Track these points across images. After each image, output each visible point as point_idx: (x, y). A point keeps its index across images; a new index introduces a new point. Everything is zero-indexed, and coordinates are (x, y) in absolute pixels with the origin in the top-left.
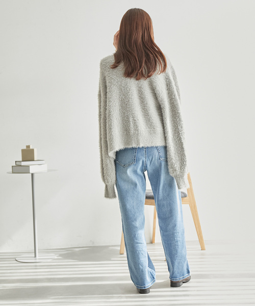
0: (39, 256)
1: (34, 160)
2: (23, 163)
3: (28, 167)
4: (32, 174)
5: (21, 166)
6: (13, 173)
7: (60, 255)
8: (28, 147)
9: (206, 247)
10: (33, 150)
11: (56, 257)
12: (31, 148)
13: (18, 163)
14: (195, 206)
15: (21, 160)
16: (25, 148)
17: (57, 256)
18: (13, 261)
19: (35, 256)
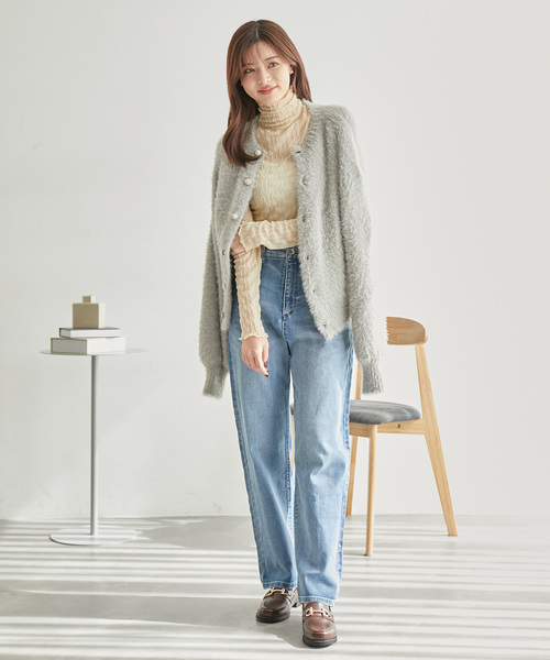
0: (99, 534)
1: (97, 328)
2: (75, 334)
3: (84, 341)
4: (94, 358)
5: (69, 338)
6: (53, 352)
7: (146, 533)
8: (87, 299)
9: (458, 528)
10: (96, 306)
11: (135, 538)
12: (93, 301)
13: (64, 333)
14: (437, 440)
15: (71, 326)
16: (80, 301)
17: (139, 535)
18: (45, 540)
19: (92, 533)
